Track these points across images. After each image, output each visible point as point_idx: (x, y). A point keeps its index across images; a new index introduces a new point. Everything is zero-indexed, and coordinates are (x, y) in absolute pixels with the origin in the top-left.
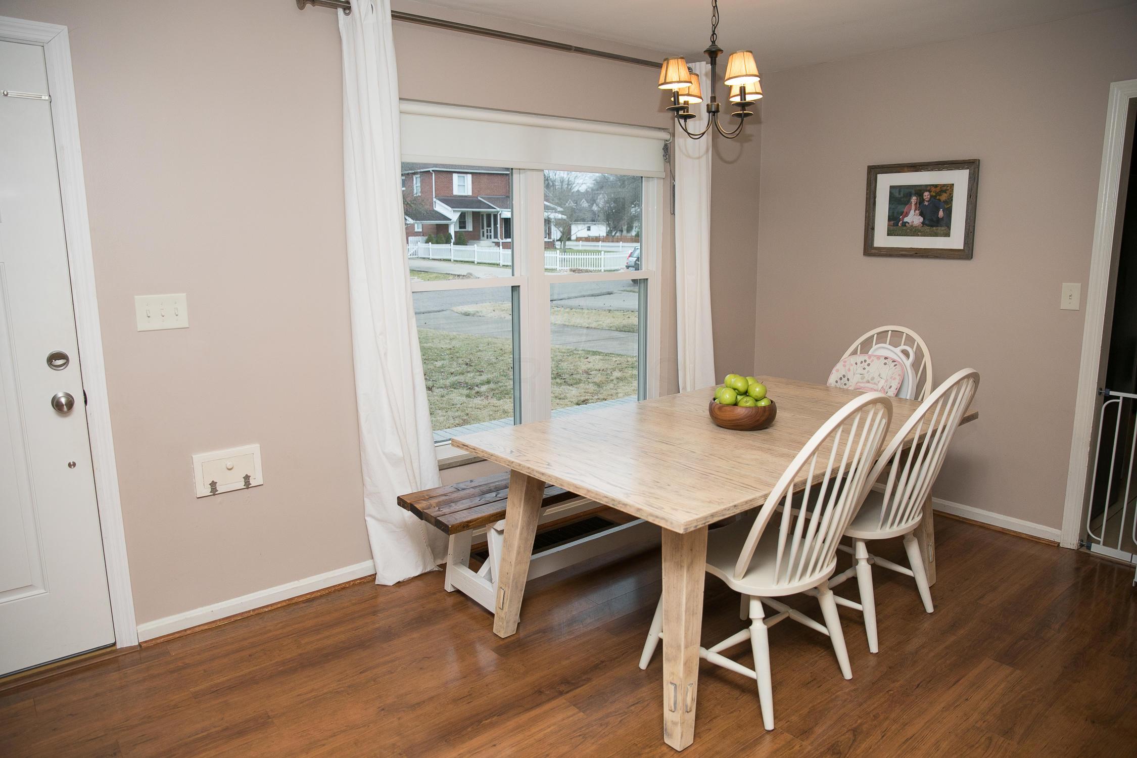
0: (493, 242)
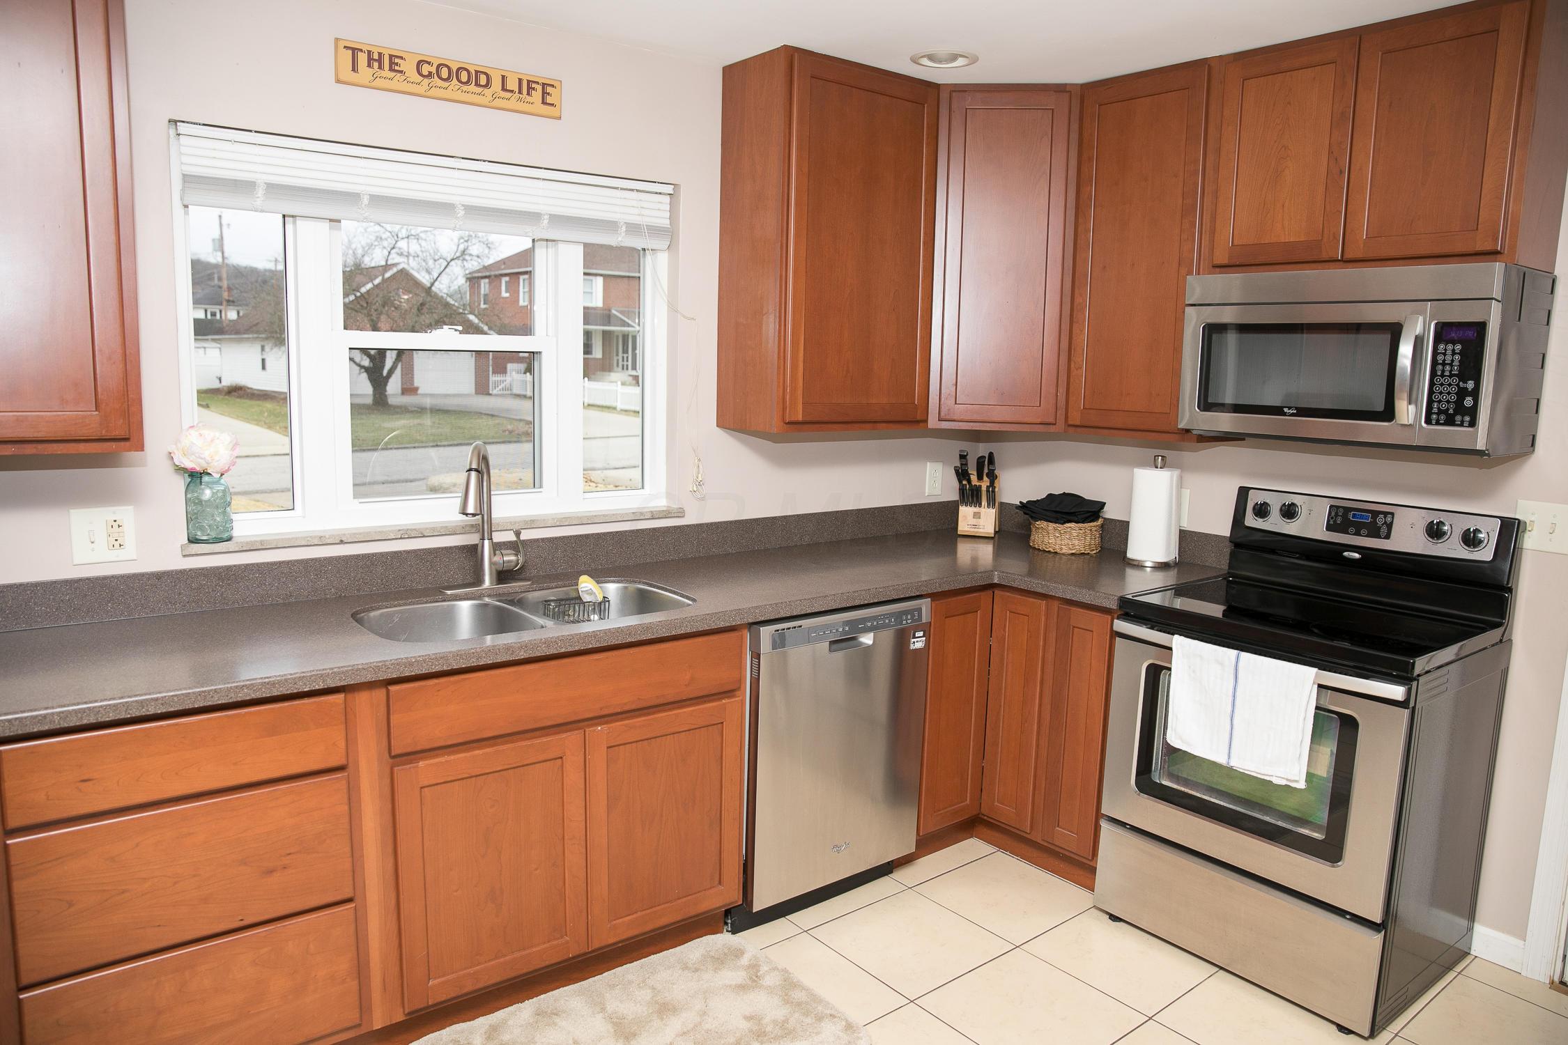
0: (630, 376)
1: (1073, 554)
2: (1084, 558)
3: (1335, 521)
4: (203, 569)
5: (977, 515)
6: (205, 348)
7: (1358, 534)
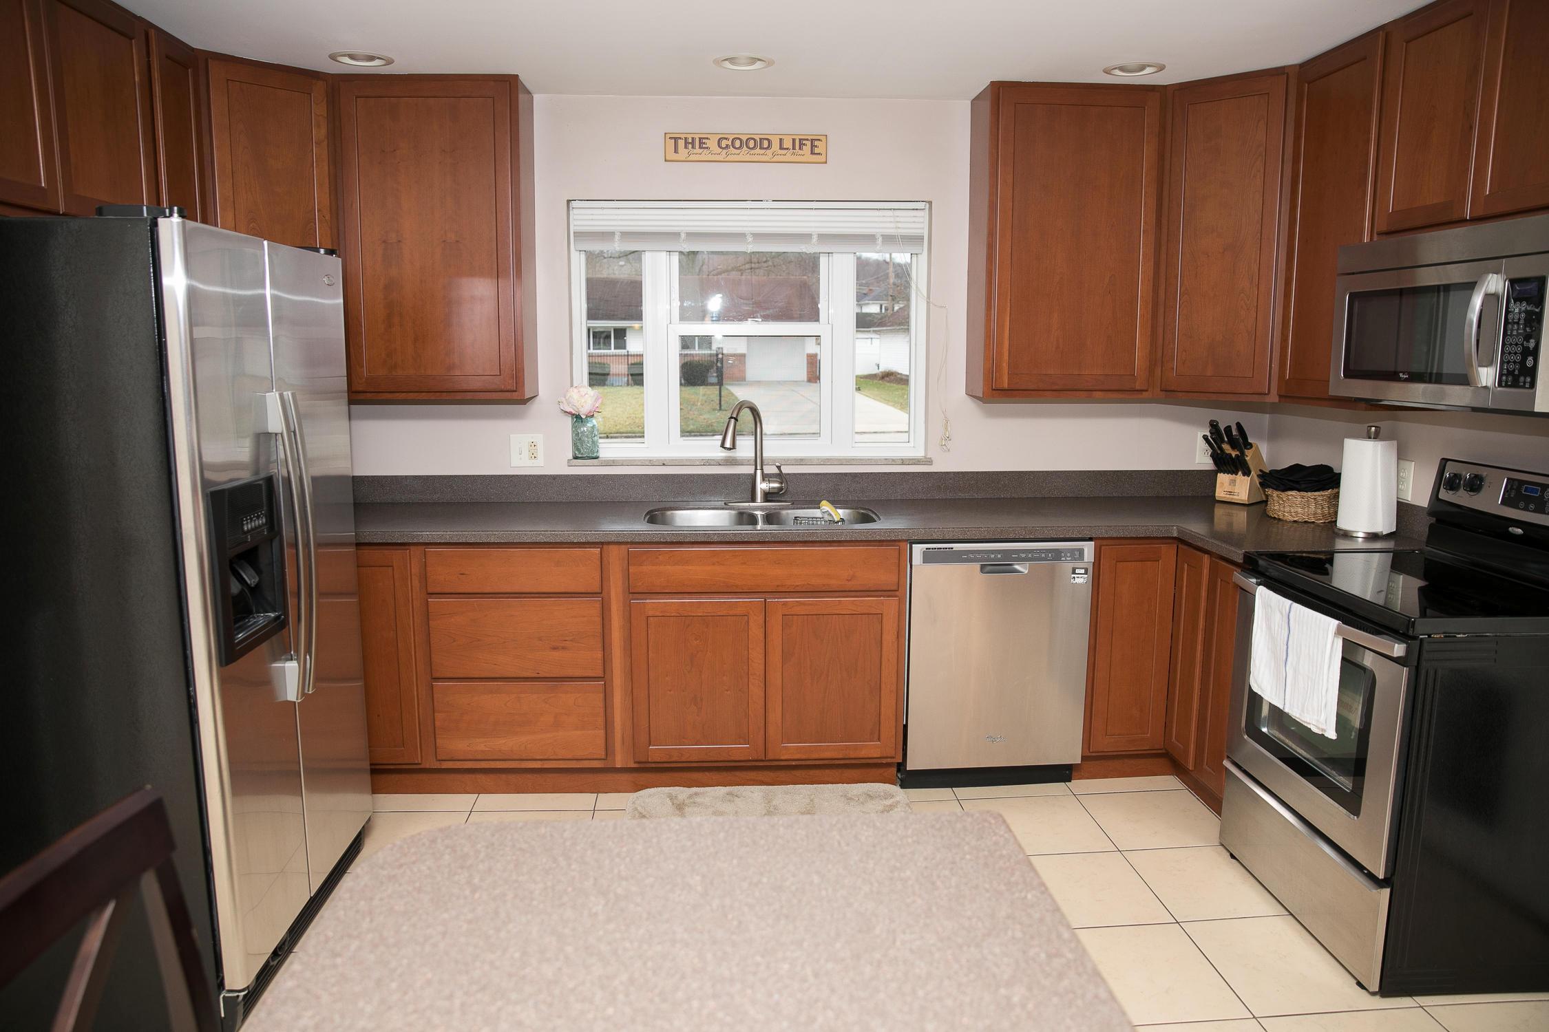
1: (1295, 521)
2: (1308, 527)
3: (1510, 495)
4: (579, 475)
5: (1233, 482)
6: (872, 338)
7: (1526, 509)
